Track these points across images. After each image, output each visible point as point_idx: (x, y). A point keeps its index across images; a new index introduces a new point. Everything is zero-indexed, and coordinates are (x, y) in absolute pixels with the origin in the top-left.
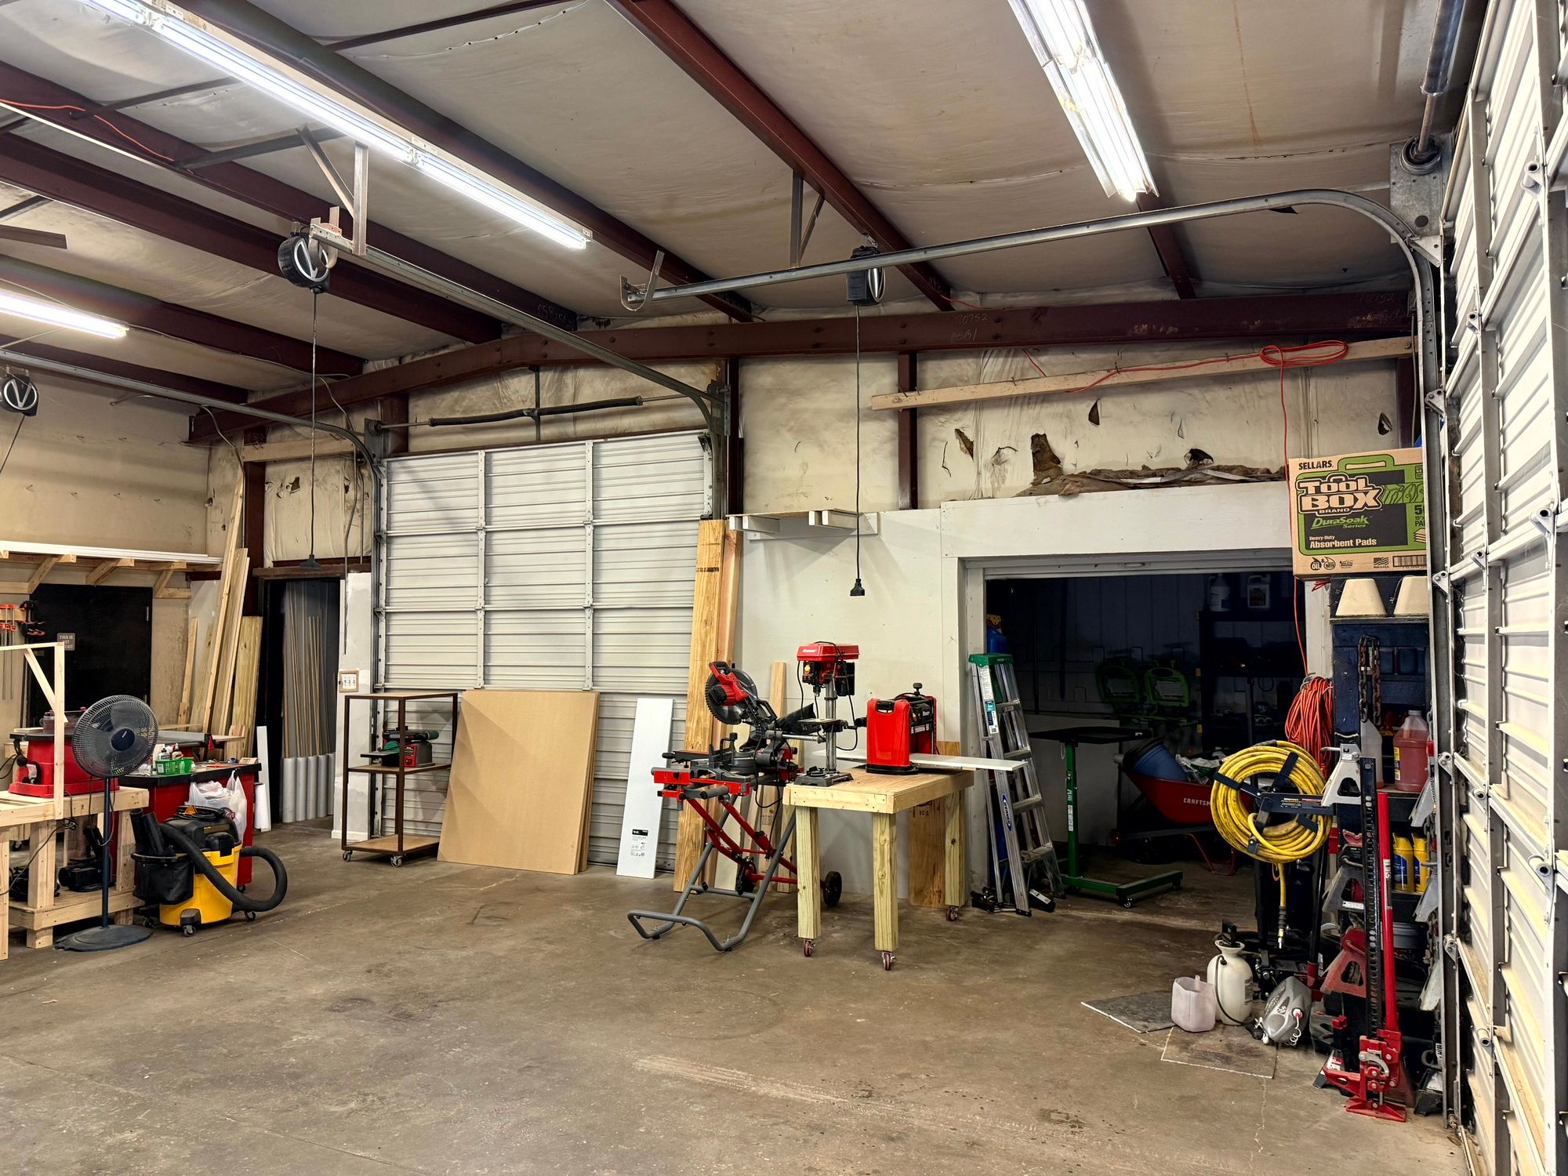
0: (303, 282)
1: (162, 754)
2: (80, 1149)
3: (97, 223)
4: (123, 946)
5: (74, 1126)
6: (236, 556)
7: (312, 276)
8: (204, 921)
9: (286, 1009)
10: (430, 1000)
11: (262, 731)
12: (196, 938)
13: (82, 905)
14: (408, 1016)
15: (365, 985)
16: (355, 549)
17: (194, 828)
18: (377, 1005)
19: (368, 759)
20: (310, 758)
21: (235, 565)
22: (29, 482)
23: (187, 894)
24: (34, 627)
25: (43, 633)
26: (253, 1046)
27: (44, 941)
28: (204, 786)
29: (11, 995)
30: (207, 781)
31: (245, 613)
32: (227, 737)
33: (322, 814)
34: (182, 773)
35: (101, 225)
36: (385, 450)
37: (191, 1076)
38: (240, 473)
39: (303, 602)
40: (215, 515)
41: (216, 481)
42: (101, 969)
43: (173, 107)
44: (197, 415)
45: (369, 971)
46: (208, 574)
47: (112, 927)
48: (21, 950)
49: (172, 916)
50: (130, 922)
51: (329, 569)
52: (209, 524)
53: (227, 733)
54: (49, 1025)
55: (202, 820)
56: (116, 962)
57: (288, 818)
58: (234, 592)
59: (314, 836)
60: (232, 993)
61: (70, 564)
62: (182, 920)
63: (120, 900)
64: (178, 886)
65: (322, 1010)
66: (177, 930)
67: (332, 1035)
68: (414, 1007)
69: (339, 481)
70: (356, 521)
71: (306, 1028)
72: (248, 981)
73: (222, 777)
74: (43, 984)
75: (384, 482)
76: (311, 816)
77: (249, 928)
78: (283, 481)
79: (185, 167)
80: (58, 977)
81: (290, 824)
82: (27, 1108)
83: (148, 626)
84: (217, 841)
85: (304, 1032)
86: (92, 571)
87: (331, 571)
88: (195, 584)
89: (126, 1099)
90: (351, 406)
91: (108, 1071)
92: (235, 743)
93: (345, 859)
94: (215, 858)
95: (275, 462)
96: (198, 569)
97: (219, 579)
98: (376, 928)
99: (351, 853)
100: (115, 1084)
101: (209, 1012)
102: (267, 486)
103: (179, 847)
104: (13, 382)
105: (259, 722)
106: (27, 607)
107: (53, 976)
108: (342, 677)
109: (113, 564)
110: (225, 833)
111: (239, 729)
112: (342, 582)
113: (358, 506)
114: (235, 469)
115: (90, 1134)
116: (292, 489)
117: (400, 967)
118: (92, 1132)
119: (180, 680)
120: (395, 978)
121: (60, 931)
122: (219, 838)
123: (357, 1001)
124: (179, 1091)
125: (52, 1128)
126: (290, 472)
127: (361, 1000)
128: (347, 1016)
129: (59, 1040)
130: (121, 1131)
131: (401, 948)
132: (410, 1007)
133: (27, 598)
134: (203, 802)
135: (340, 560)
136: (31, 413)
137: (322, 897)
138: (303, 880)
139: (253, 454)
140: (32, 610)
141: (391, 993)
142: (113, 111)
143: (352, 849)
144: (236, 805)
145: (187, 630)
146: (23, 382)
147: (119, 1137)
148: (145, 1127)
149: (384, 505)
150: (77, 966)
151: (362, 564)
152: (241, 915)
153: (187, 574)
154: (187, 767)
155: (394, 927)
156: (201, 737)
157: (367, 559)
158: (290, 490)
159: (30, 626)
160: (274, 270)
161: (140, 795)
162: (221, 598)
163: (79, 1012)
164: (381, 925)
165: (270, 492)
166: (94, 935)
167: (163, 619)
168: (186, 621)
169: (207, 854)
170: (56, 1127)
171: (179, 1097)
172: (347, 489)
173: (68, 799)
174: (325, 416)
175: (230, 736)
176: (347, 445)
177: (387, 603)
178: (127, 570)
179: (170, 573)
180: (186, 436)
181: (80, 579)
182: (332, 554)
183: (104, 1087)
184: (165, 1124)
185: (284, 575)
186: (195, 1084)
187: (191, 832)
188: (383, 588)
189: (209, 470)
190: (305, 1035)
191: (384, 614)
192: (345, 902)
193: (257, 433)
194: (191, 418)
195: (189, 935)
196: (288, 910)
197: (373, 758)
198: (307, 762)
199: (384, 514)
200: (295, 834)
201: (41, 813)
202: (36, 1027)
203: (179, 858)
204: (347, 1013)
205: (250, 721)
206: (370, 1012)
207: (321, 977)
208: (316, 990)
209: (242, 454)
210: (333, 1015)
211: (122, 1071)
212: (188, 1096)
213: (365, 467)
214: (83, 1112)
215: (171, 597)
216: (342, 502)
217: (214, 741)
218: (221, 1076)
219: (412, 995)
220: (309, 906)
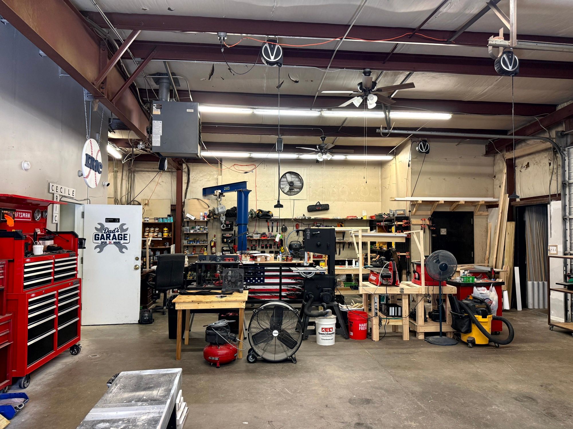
0: (507, 73)
1: (463, 274)
2: (395, 422)
3: (432, 77)
4: (446, 345)
5: (398, 411)
6: (504, 198)
7: (510, 69)
8: (476, 343)
9: (496, 392)
10: (569, 411)
11: (517, 269)
12: (472, 349)
13: (433, 327)
14: (553, 416)
15: (536, 392)
16: (554, 191)
17: (472, 305)
18: (539, 404)
19: (563, 286)
20: (540, 282)
21: (504, 201)
22: (429, 177)
23: (469, 331)
24: (432, 226)
25: (435, 228)
26: (475, 404)
27: (421, 337)
28: (479, 289)
29: (403, 354)
30: (481, 287)
31: (509, 220)
32: (502, 270)
33: (546, 307)
34: (471, 282)
35: (434, 77)
36: (567, 144)
37: (446, 408)
38: (505, 164)
39: (534, 216)
40: (497, 182)
41: (497, 168)
42: (435, 352)
43: (439, 16)
44: (489, 144)
45: (542, 386)
46: (495, 205)
47: (444, 337)
48: (414, 338)
49: (465, 338)
50: (452, 337)
51: (543, 200)
52: (495, 186)
53: (502, 269)
54: (409, 369)
55: (475, 302)
56: (441, 351)
57: (530, 306)
58: (503, 212)
59: (540, 316)
60: (476, 377)
61: (442, 204)
62: (468, 340)
63: (446, 327)
64: (465, 326)
65: (512, 398)
66: (466, 344)
67: (511, 412)
68: (558, 412)
69: (547, 161)
70: (554, 177)
71: (501, 404)
72: (485, 373)
73: (487, 286)
74: (414, 353)
75: (567, 158)
76: (541, 307)
77: (495, 350)
78: (522, 165)
79: (450, 40)
80: (420, 351)
81: (531, 309)
82: (388, 398)
83: (472, 226)
84: (480, 311)
85: (499, 405)
86: (451, 206)
87: (543, 201)
88: (490, 209)
89: (419, 407)
90: (549, 128)
91: (419, 394)
92: (504, 273)
93: (550, 329)
94: (479, 318)
95: (519, 157)
96: (491, 204)
97: (498, 207)
98: (553, 365)
99: (553, 327)
100: (418, 400)
101: (464, 382)
102: (516, 168)
103: (466, 312)
104: (421, 143)
105: (515, 265)
106: (430, 219)
107: (419, 350)
108: (550, 248)
109: (457, 203)
110: (484, 309)
111: (507, 267)
112: (548, 206)
113: (555, 171)
114: (503, 163)
115: (401, 417)
116: (526, 168)
117: (558, 389)
118: (402, 417)
119: (486, 247)
120: (554, 393)
121: (427, 334)
122: (482, 310)
123: (531, 398)
124: (438, 413)
125: (391, 409)
126: (525, 161)
127: (532, 399)
128: (522, 405)
129: (409, 376)
130: (411, 421)
131: (563, 379)
132: (556, 412)
133: (430, 216)
134: (479, 295)
135: (548, 196)
136: (427, 152)
137: (533, 344)
138: (527, 334)
139: (509, 155)
140: (431, 220)
141: (548, 400)
142: (419, 30)
143: (553, 326)
144: (493, 298)
145: (488, 228)
146: (425, 142)
147: (410, 423)
148: (420, 423)
149: (567, 169)
150: (428, 349)
151: (556, 197)
152: (493, 344)
153: (487, 206)
154: (473, 280)
155: (562, 367)
156: (489, 269)
157: (560, 195)
158: (525, 168)
159: (431, 226)
160: (494, 73)
161: (453, 289)
162: (499, 215)
163: (421, 367)
164: (557, 364)
165: (517, 170)
166: (437, 339)
167: (478, 223)
168: (487, 224)
169: (476, 316)
170: (392, 410)
171: (437, 415)
172: (550, 164)
173: (427, 287)
174: (539, 133)
175: (503, 270)
176: (548, 145)
177: (570, 214)
178: (462, 205)
179: (479, 206)
180: (485, 153)
181: (447, 209)
182: (545, 193)
183: (414, 400)
184: (427, 425)
185: (524, 204)
186: (445, 412)
187: (470, 306)
188: (567, 207)
189: (494, 165)
190: (499, 407)
191: (568, 219)
192: (543, 349)
193: (510, 146)
194: (486, 145)
195: (470, 347)
196: (515, 347)
197: (565, 285)
198: (538, 284)
199: (567, 173)
200: (532, 314)
201: (417, 291)
202: (405, 368)
203: (465, 316)
204: (522, 403)
205: (511, 264)
206: (534, 407)
207: (517, 381)
208: (513, 387)
209: (505, 156)
210: (515, 402)
211: (423, 396)
212: (440, 416)
213: (558, 153)
214: (404, 407)
215: (481, 215)
216: (548, 171)
217: (494, 271)
218: (456, 413)
219: (559, 405)
220: (526, 347)
